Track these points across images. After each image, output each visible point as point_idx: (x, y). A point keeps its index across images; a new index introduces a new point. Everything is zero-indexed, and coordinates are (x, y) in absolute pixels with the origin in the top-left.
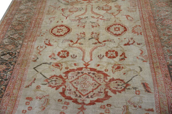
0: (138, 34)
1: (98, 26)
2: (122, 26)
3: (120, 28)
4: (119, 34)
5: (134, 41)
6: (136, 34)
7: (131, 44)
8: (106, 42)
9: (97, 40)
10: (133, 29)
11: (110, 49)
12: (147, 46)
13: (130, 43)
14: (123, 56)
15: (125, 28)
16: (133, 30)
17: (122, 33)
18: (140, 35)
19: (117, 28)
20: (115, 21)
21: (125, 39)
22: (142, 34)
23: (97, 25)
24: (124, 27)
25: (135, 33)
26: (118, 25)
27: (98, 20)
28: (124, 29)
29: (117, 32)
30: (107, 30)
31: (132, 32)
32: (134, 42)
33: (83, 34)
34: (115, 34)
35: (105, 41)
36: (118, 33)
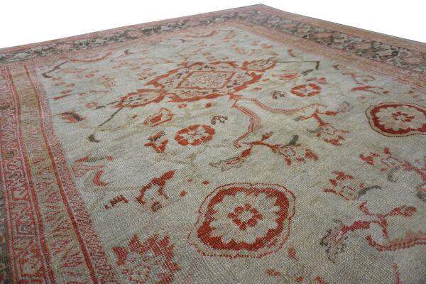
0: (132, 242)
1: (331, 186)
2: (233, 245)
3: (236, 227)
4: (217, 199)
5: (144, 203)
6: (143, 238)
7: (149, 187)
8: (239, 152)
9: (272, 144)
10: (176, 259)
11: (211, 143)
12: (82, 207)
13: (156, 188)
14: (158, 143)
15: (216, 243)
16: (170, 255)
17: (211, 211)
18: (125, 244)
19: (252, 222)
20: (292, 253)
21: (183, 194)
22: (113, 258)
23: (338, 189)
24: (223, 247)
25: (152, 241)
26: (259, 244)
27: (366, 212)
28: (214, 234)
29: (236, 205)
30: (282, 190)
31: (167, 238)
32: (140, 200)
33: (337, 141)
34: (232, 191)
35: (246, 153)
36: (229, 204)
